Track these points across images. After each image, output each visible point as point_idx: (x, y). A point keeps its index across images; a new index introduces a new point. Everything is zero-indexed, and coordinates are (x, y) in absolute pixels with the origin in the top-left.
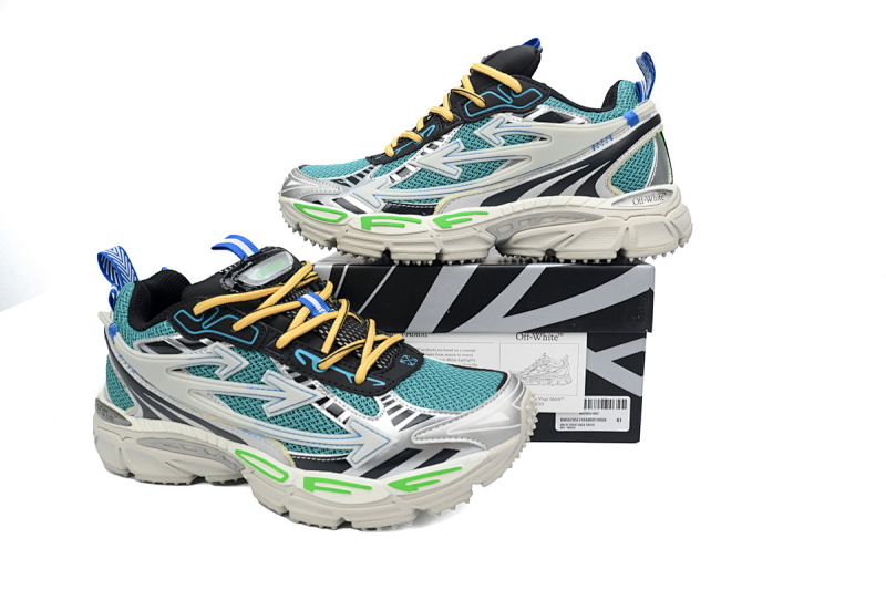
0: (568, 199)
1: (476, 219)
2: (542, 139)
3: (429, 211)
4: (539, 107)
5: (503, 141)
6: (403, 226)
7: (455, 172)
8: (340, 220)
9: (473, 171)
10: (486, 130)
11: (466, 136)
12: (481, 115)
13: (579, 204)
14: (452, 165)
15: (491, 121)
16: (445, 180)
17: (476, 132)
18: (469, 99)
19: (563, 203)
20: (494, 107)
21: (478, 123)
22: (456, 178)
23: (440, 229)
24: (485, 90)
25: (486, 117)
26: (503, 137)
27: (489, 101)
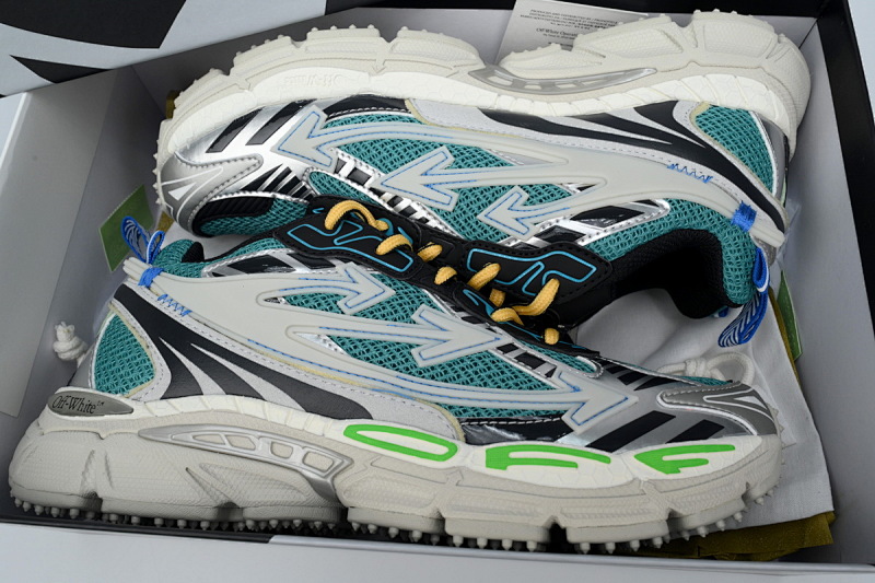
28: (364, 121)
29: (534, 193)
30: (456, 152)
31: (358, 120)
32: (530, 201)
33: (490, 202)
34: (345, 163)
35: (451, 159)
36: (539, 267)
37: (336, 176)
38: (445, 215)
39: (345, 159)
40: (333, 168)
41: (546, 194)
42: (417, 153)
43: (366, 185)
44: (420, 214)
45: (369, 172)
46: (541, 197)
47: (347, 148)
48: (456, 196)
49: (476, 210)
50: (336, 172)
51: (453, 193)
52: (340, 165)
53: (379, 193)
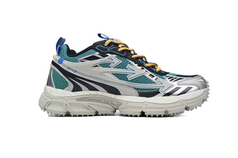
28: (149, 89)
29: (108, 66)
30: (126, 78)
31: (151, 89)
32: (110, 64)
33: (119, 65)
34: (155, 80)
35: (127, 76)
36: (109, 49)
37: (157, 77)
38: (130, 63)
39: (155, 81)
40: (158, 79)
41: (105, 65)
42: (136, 79)
43: (150, 74)
44: (136, 65)
45: (149, 77)
46: (107, 65)
47: (154, 83)
48: (127, 67)
49: (122, 63)
50: (157, 78)
51: (128, 68)
52: (156, 79)
53: (146, 71)
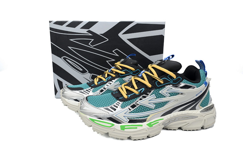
0: (188, 112)
1: (160, 122)
2: (182, 94)
3: (145, 121)
4: (181, 83)
5: (169, 95)
6: (137, 128)
7: (153, 106)
8: (111, 126)
9: (159, 105)
10: (163, 91)
11: (156, 93)
12: (162, 86)
13: (191, 113)
14: (152, 104)
15: (165, 88)
16: (150, 109)
17: (160, 92)
18: (157, 80)
19: (186, 113)
20: (166, 83)
21: (160, 89)
22: (153, 108)
23: (149, 127)
24: (163, 77)
25: (163, 86)
26: (169, 93)
27: (165, 81)
